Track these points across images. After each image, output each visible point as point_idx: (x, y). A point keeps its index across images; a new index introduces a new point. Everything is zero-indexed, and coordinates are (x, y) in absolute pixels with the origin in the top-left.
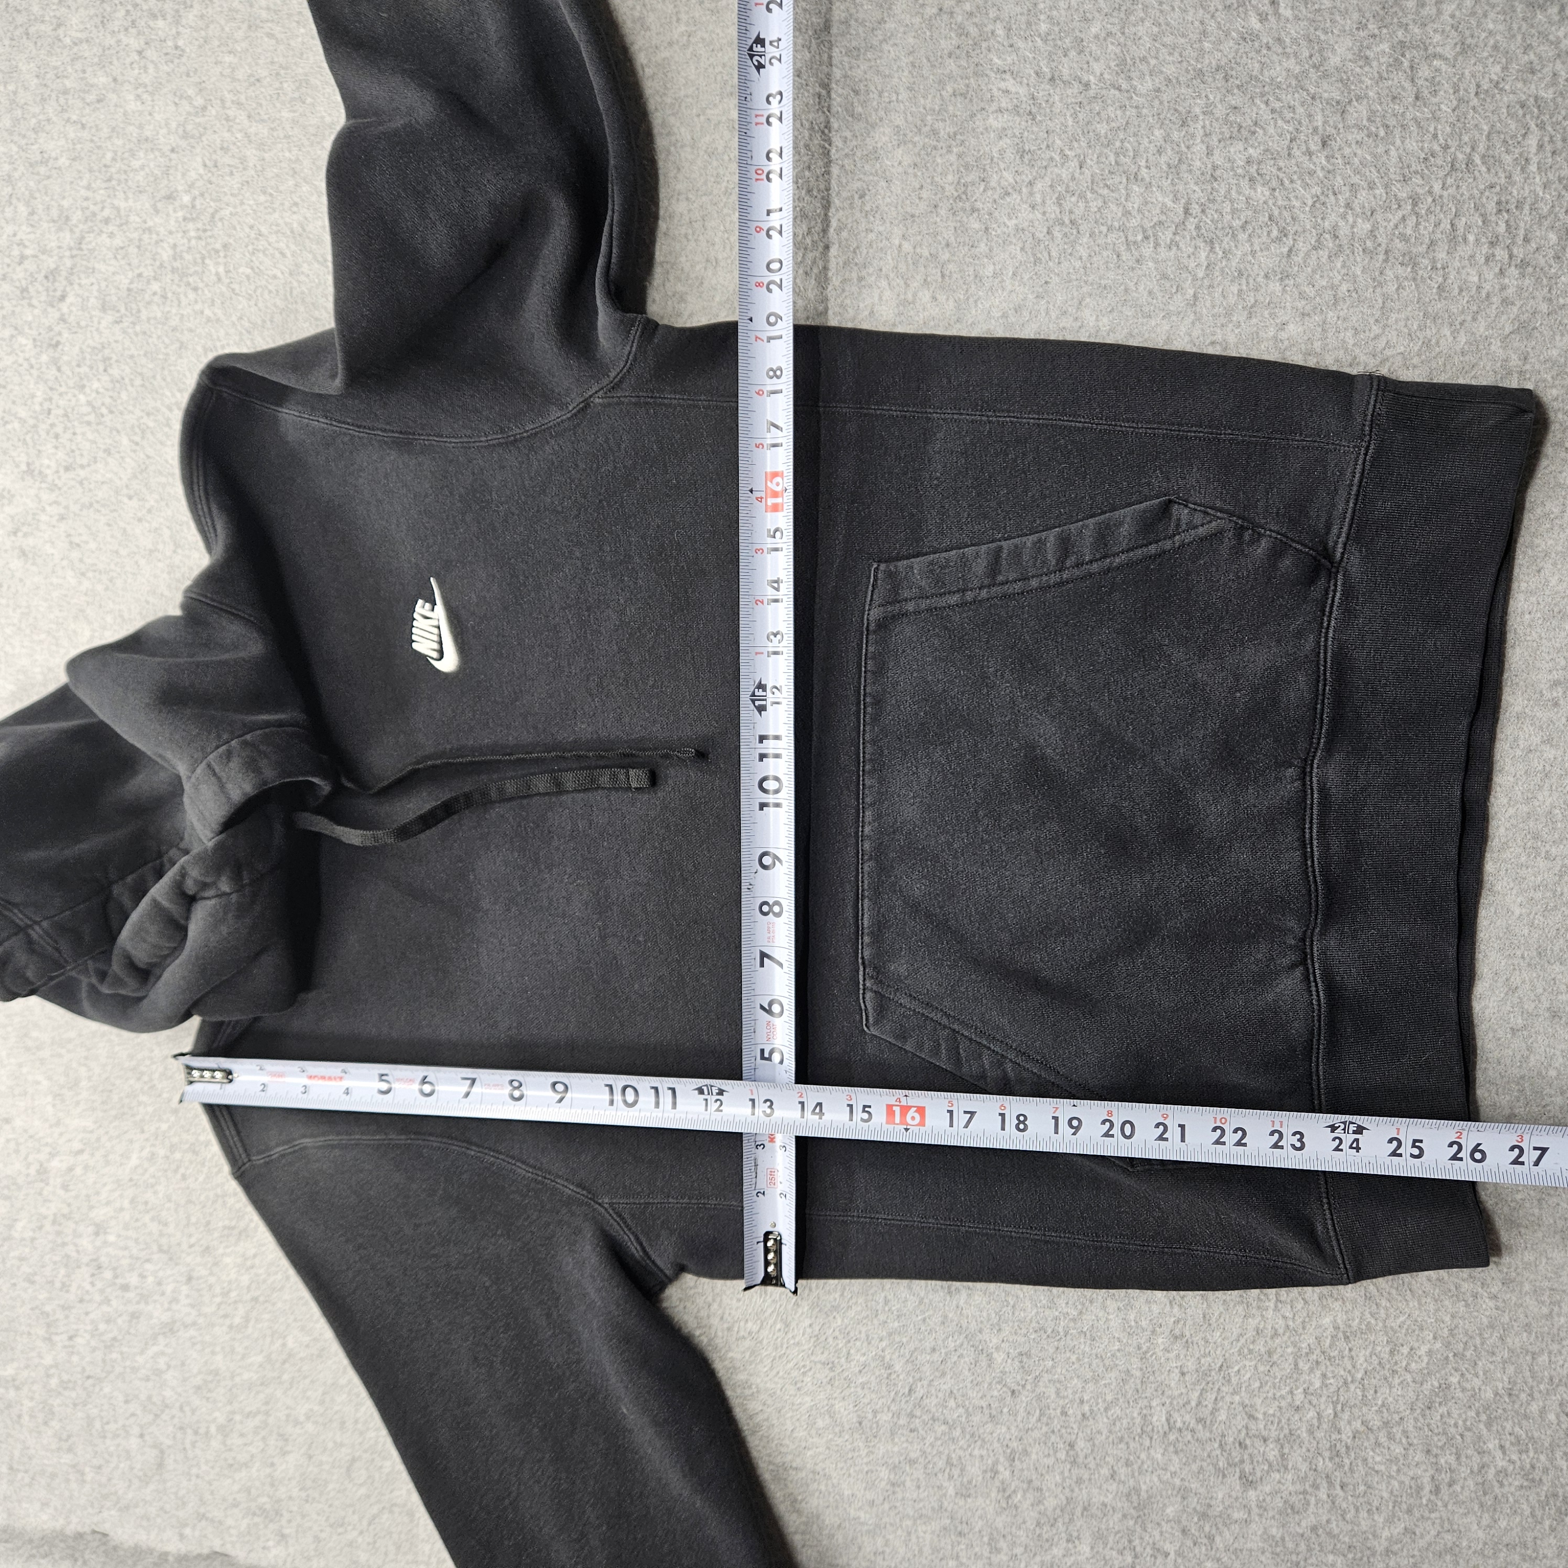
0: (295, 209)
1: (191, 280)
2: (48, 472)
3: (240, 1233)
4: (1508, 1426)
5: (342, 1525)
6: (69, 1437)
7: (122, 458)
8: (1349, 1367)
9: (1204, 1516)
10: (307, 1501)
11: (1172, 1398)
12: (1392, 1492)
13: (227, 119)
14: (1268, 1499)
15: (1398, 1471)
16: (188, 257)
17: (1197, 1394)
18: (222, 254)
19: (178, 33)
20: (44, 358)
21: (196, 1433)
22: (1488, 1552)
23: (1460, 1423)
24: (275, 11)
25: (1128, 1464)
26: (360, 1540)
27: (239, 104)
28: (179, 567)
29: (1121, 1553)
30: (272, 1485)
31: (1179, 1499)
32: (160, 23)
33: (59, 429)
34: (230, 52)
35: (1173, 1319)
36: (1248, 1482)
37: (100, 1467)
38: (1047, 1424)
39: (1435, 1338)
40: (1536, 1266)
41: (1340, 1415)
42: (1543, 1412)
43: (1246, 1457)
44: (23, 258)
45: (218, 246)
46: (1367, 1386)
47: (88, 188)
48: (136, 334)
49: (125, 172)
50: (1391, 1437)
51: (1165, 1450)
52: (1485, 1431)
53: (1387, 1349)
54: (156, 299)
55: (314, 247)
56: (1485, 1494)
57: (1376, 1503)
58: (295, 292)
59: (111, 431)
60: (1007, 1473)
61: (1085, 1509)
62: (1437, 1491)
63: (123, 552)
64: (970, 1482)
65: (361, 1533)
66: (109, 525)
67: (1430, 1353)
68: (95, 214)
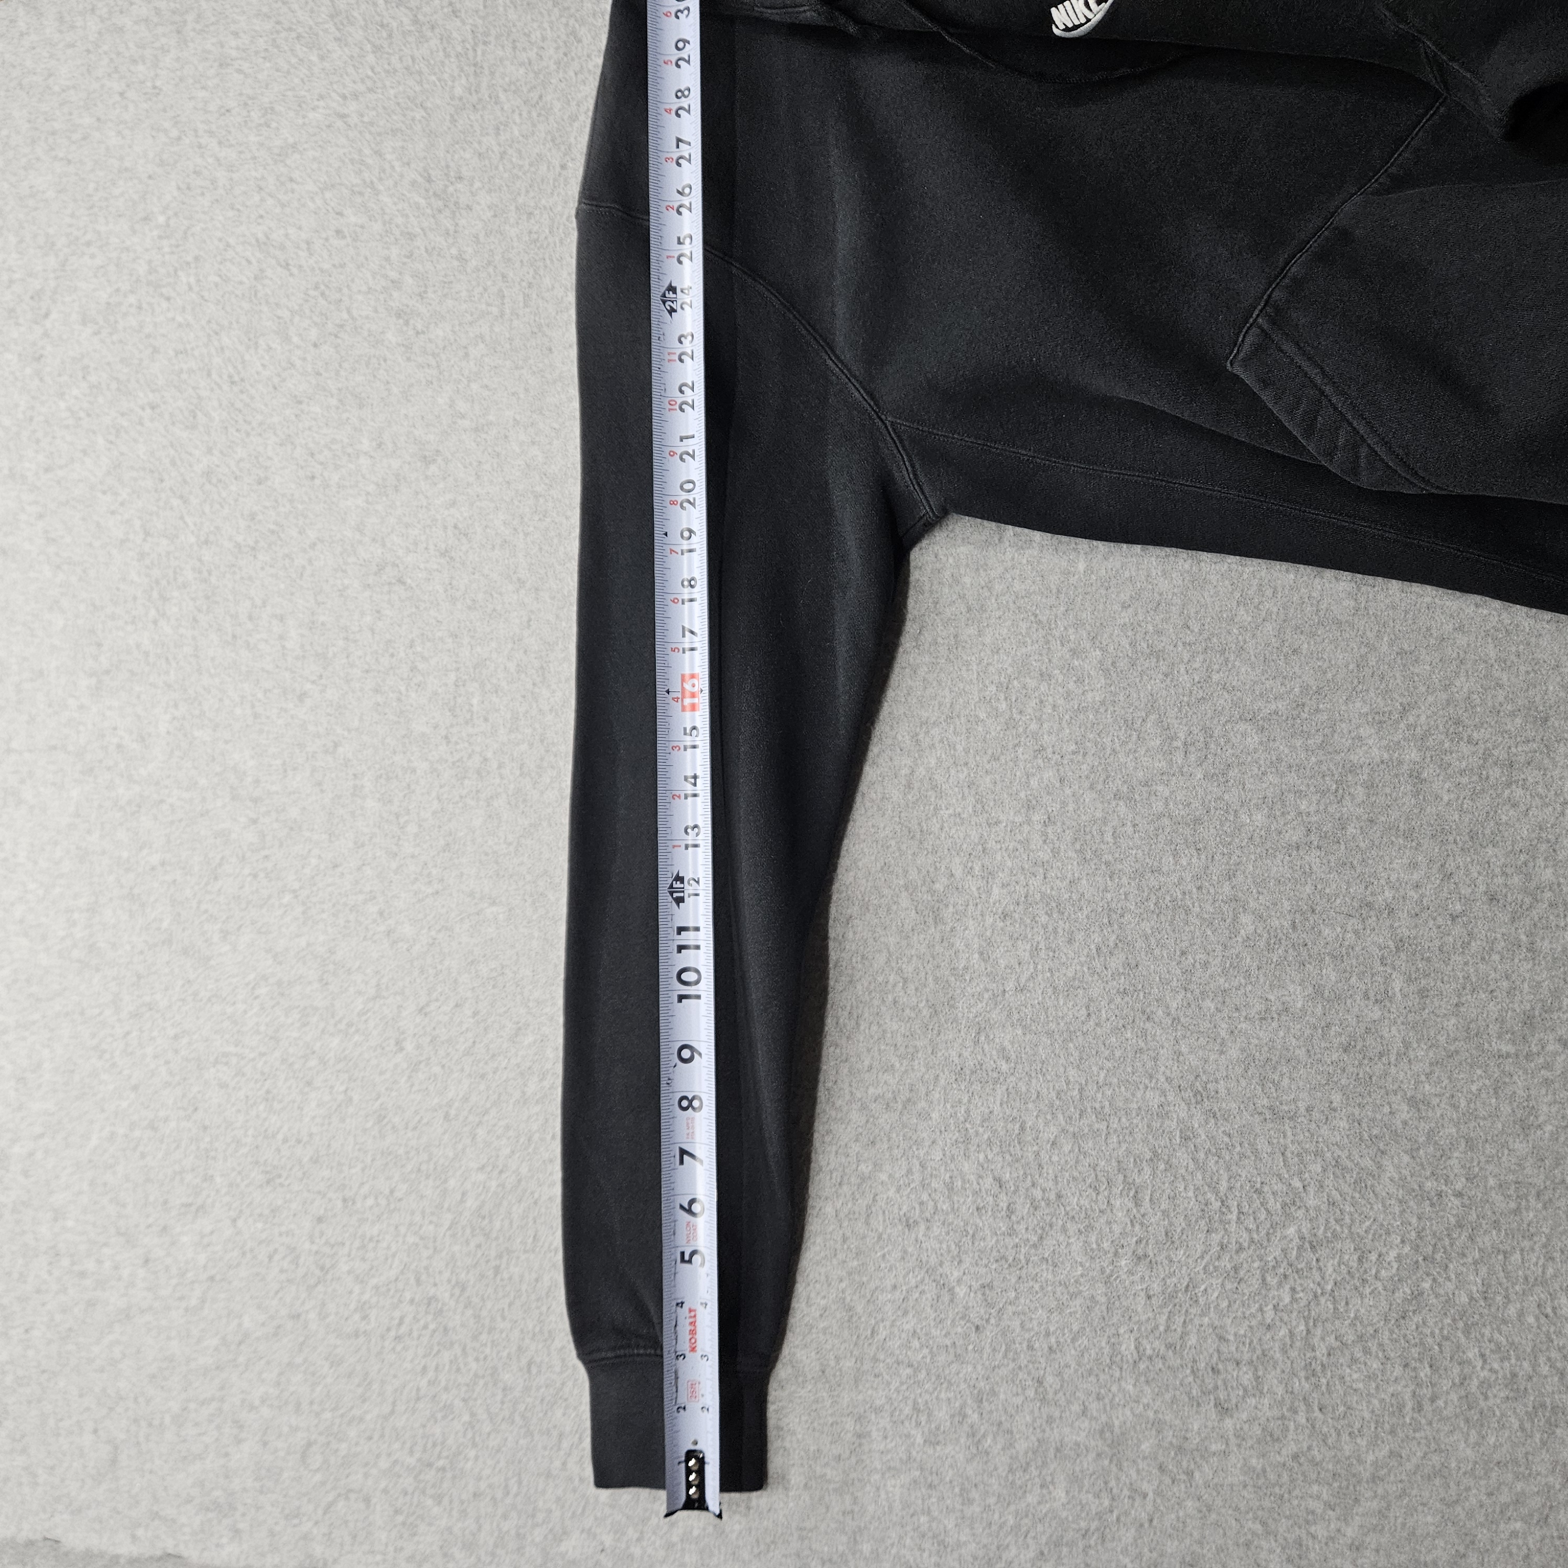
0: (260, 221)
1: (164, 290)
2: (29, 474)
3: (197, 1211)
4: (1487, 1332)
5: (296, 1516)
6: (23, 1436)
7: (98, 457)
8: (1318, 1279)
9: (1180, 1449)
10: (261, 1492)
11: (1140, 1323)
12: (1373, 1412)
13: (200, 146)
14: (1246, 1427)
15: (1377, 1387)
16: (162, 271)
17: (1165, 1317)
18: (193, 265)
19: (156, 75)
20: (28, 371)
21: (150, 1425)
22: (1479, 1472)
23: (1437, 1331)
24: (244, 50)
25: (1099, 1398)
26: (315, 1531)
27: (211, 133)
28: (148, 554)
29: (1097, 1496)
30: (227, 1477)
31: (1154, 1432)
32: (141, 68)
33: (40, 434)
34: (203, 88)
35: (1135, 1239)
36: (1224, 1410)
37: (52, 1468)
38: (1014, 1360)
39: (1403, 1242)
40: (1499, 1158)
41: (1312, 1331)
42: (1521, 1314)
43: (1220, 1383)
44: (11, 282)
45: (189, 259)
46: (1337, 1298)
47: (72, 215)
48: (113, 343)
49: (106, 199)
50: (1367, 1351)
51: (1137, 1380)
52: (1463, 1340)
53: (1355, 1257)
54: (132, 310)
55: (277, 253)
56: (1470, 1408)
57: (1357, 1425)
58: (259, 295)
59: (88, 433)
60: (976, 1416)
61: (1058, 1450)
62: (1419, 1408)
63: (97, 544)
64: (938, 1428)
65: (316, 1523)
66: (84, 520)
67: (1399, 1258)
68: (77, 239)
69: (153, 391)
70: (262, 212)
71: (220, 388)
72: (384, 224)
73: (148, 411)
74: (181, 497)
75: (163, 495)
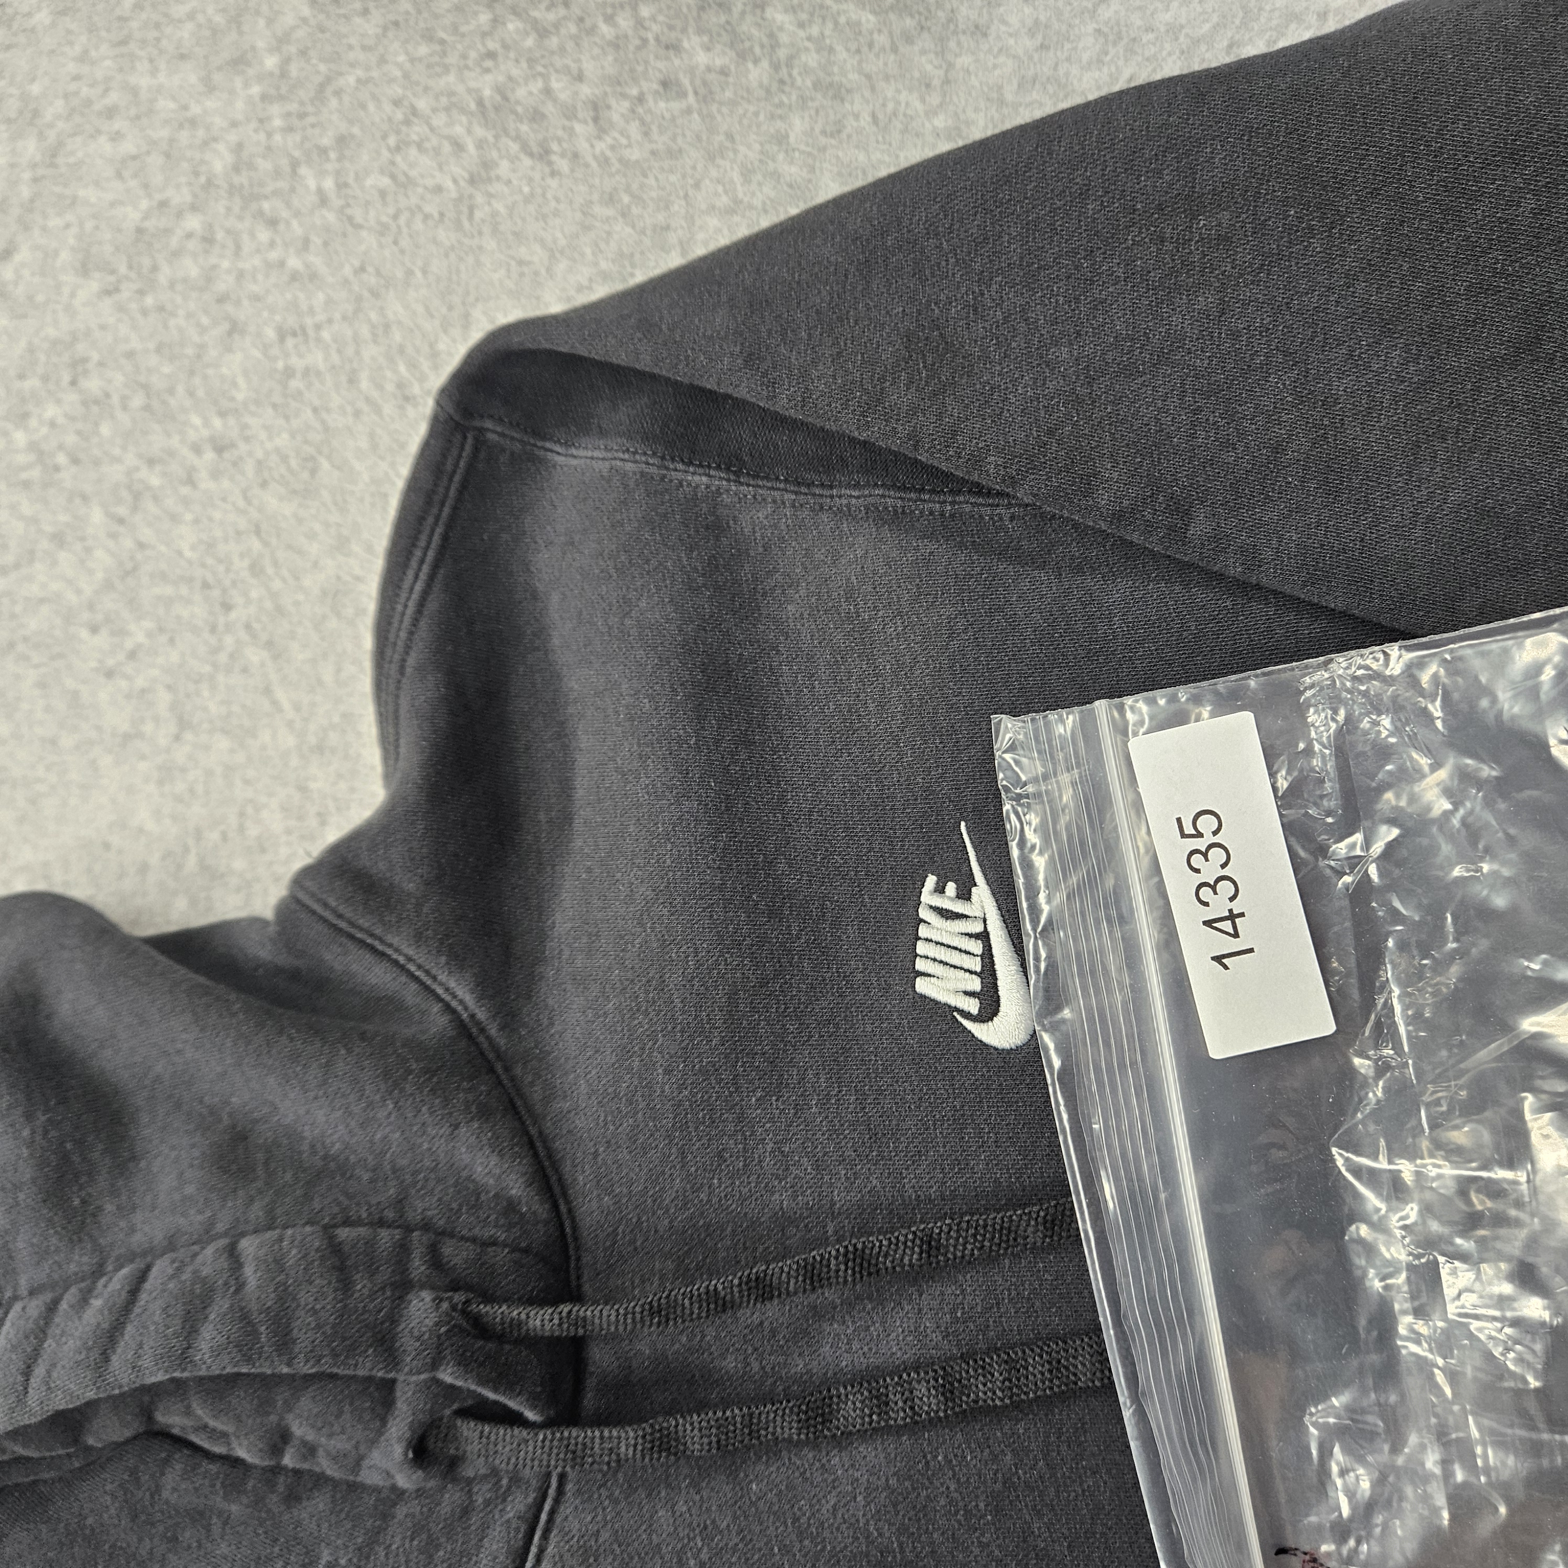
0: (489, 63)
1: (266, 206)
7: (88, 550)
16: (265, 165)
18: (333, 155)
28: (183, 770)
45: (326, 141)
47: (83, 58)
48: (145, 312)
49: (157, 26)
54: (192, 245)
55: (524, 128)
58: (478, 215)
59: (70, 499)
63: (67, 741)
66: (43, 686)
68: (88, 103)
69: (222, 414)
70: (492, 45)
71: (378, 410)
72: (776, 67)
73: (209, 455)
74: (269, 644)
75: (229, 640)
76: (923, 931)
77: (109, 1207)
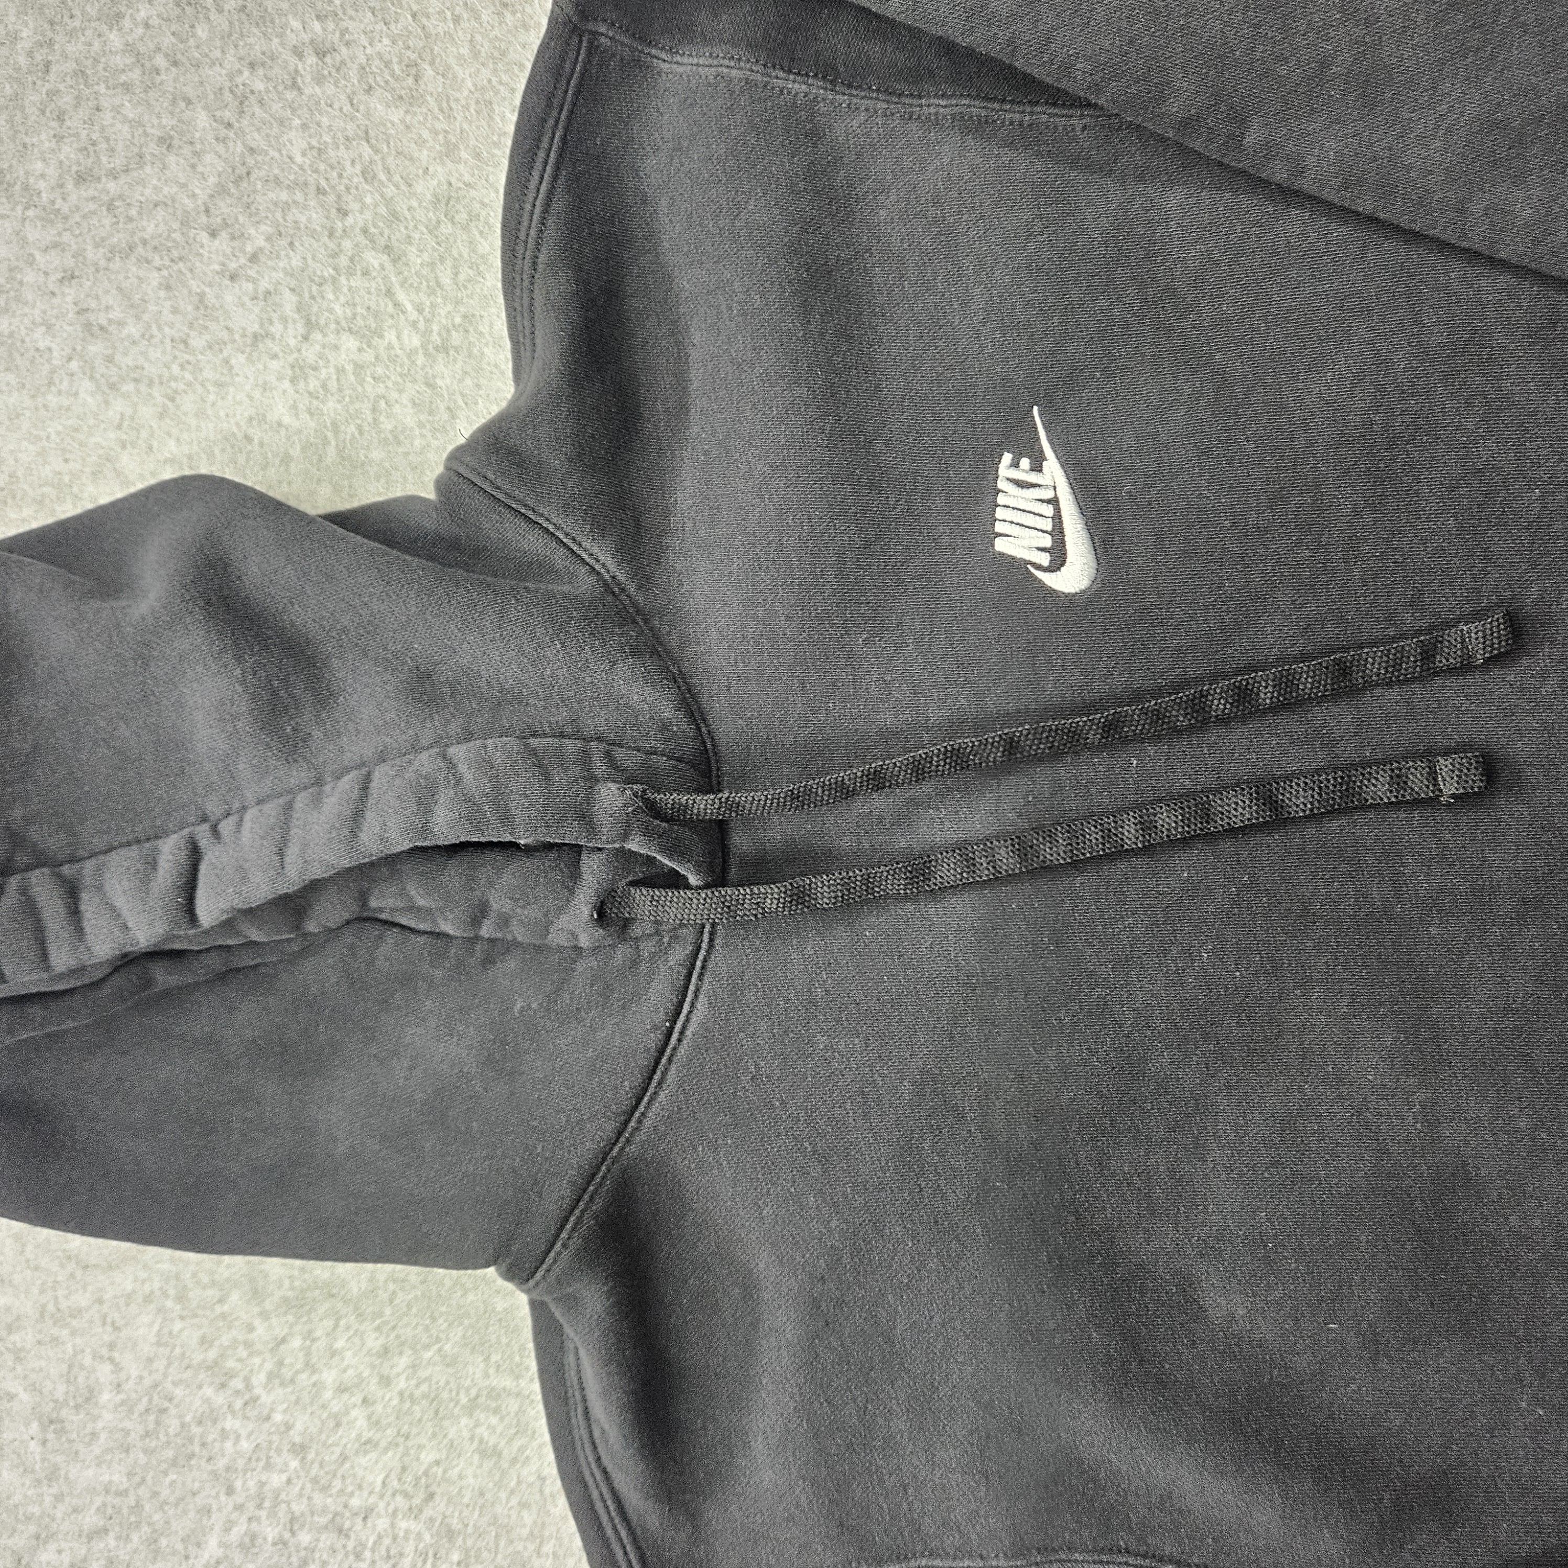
2: (42, 185)
7: (197, 154)
28: (315, 369)
33: (66, 100)
59: (174, 101)
63: (197, 342)
66: (168, 288)
69: (321, 18)
73: (312, 59)
74: (388, 249)
75: (347, 244)
76: (1001, 499)
77: (317, 734)
